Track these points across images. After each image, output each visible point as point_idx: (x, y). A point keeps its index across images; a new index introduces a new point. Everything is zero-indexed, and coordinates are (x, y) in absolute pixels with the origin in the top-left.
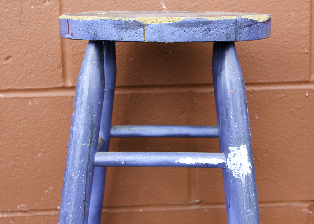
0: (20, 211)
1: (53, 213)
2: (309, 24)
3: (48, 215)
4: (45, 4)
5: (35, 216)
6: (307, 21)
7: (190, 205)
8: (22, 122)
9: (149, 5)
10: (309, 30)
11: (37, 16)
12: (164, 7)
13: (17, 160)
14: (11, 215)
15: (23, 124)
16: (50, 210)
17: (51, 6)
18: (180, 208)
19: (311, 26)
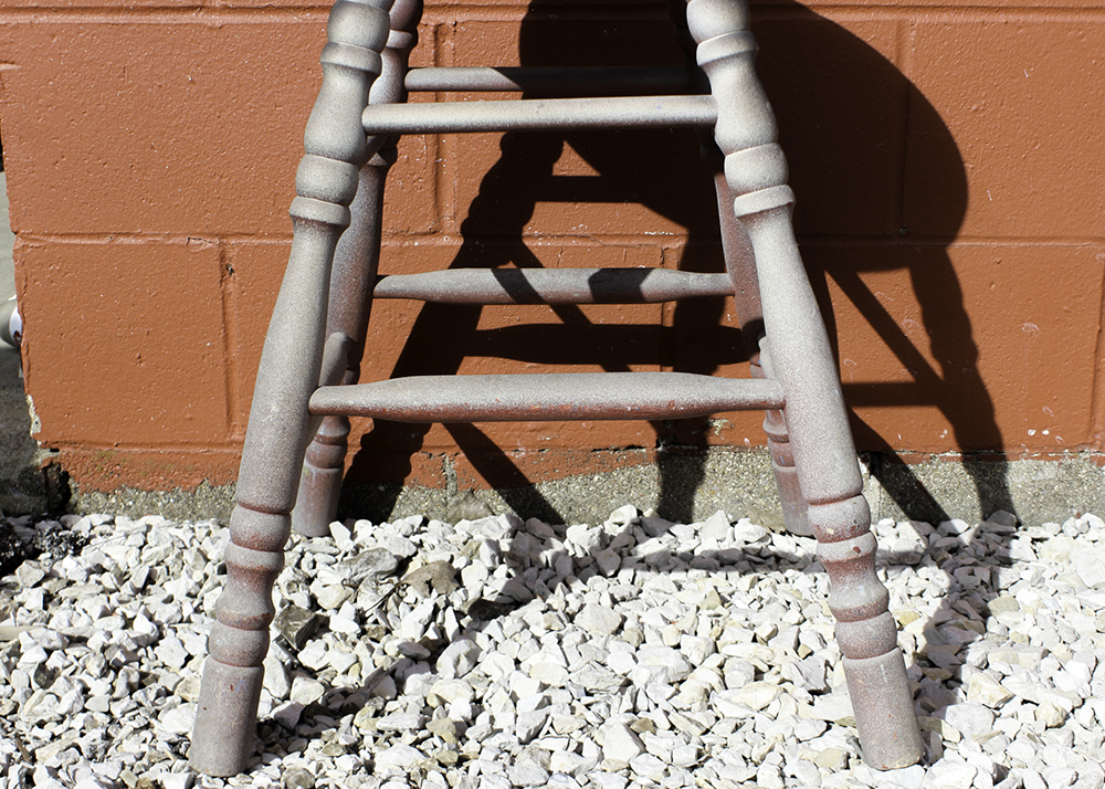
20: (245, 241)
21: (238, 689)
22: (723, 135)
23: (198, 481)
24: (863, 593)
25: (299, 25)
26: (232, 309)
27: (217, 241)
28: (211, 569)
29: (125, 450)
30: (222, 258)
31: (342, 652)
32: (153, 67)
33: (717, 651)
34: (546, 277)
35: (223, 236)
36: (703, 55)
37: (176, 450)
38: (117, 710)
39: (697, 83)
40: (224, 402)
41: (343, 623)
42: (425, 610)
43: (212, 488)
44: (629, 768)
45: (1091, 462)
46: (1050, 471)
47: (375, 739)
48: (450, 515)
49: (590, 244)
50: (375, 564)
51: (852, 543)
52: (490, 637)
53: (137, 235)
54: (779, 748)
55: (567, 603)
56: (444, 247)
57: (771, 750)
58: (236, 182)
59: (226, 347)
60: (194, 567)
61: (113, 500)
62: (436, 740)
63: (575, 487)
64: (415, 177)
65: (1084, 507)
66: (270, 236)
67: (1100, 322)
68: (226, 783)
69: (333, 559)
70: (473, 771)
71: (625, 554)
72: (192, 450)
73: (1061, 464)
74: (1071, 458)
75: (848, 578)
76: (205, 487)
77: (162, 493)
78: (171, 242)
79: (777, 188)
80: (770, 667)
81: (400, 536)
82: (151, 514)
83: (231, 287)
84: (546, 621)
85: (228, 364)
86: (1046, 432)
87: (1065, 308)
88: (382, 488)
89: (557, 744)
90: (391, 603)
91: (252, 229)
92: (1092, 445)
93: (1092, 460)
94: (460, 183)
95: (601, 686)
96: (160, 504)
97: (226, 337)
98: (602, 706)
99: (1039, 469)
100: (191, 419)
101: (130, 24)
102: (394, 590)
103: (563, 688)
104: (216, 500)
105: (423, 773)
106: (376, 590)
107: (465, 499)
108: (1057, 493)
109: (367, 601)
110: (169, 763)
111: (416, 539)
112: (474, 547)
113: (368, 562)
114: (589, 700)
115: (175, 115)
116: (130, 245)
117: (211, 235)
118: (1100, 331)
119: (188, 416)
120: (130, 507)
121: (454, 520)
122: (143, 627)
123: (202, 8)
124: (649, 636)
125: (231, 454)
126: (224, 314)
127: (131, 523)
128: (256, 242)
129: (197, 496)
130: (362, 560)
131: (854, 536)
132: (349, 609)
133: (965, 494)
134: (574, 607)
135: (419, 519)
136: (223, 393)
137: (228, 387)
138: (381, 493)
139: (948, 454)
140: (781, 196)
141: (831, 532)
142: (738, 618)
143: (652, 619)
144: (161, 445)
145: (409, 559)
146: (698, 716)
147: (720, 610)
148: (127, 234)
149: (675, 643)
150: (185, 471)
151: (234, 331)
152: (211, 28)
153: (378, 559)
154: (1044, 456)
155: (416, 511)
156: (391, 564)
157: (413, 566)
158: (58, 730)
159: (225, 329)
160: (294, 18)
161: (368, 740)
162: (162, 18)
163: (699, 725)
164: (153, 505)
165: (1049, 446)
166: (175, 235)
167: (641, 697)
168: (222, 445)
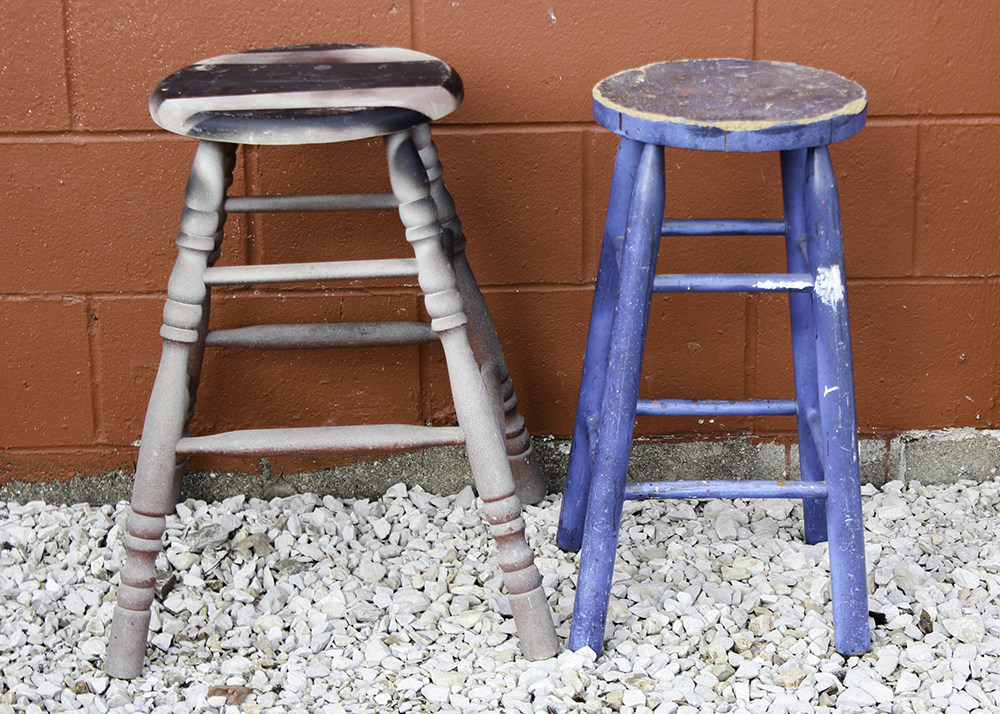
0: (353, 289)
1: (397, 292)
2: (752, 42)
3: (391, 295)
4: (392, 12)
5: (374, 295)
6: (749, 38)
7: (586, 284)
8: (357, 170)
9: (532, 14)
10: (751, 49)
11: (379, 28)
12: (553, 17)
13: (349, 221)
14: (341, 294)
15: (360, 172)
16: (394, 288)
17: (398, 14)
18: (572, 289)
19: (754, 44)
20: (105, 297)
21: (136, 624)
22: (424, 282)
23: (72, 474)
24: (516, 555)
25: (142, 143)
26: (97, 347)
27: (84, 298)
28: (94, 544)
29: (14, 452)
30: (88, 309)
31: (194, 600)
32: (33, 174)
33: (449, 592)
34: (329, 331)
35: (87, 294)
36: (410, 236)
37: (54, 452)
38: (49, 643)
39: (406, 251)
40: (91, 414)
41: (192, 579)
42: (249, 569)
43: (82, 479)
44: (381, 666)
45: (748, 442)
46: (717, 450)
47: (221, 654)
48: (266, 494)
49: (364, 294)
50: (212, 537)
51: (508, 525)
52: (295, 586)
53: (23, 295)
54: (475, 650)
55: (349, 560)
56: (255, 299)
57: (471, 652)
58: (98, 255)
59: (92, 375)
60: (80, 542)
61: (5, 490)
62: (260, 653)
63: (359, 471)
64: (232, 249)
65: (745, 475)
66: (124, 293)
67: (746, 341)
68: (130, 682)
69: (180, 533)
70: (283, 670)
71: (396, 522)
72: (67, 451)
73: (725, 444)
74: (732, 439)
75: (507, 546)
76: (77, 479)
77: (43, 484)
78: (48, 299)
79: (454, 316)
80: (482, 601)
81: (229, 513)
82: (34, 500)
83: (95, 331)
84: (333, 574)
85: (94, 386)
86: (712, 421)
87: (719, 331)
88: (213, 475)
89: (337, 653)
90: (225, 564)
91: (110, 289)
92: (747, 429)
93: (748, 441)
94: (266, 252)
95: (367, 616)
96: (42, 492)
97: (92, 368)
98: (367, 629)
99: (709, 448)
100: (66, 428)
101: (15, 144)
102: (227, 555)
103: (343, 618)
104: (86, 488)
105: (253, 673)
106: (214, 556)
107: (277, 482)
108: (724, 465)
109: (209, 564)
110: (92, 673)
111: (240, 515)
112: (284, 521)
113: (207, 535)
114: (359, 625)
115: (51, 208)
116: (17, 302)
117: (79, 293)
118: (746, 347)
119: (64, 426)
120: (18, 495)
121: (269, 499)
122: (52, 587)
123: (69, 132)
124: (405, 581)
125: (96, 453)
126: (90, 350)
127: (21, 507)
128: (114, 298)
129: (71, 485)
130: (203, 533)
131: (509, 521)
132: (195, 569)
133: (655, 468)
134: (354, 563)
135: (242, 497)
136: (90, 408)
137: (94, 404)
138: (212, 480)
139: (640, 439)
140: (459, 320)
141: (495, 519)
142: (468, 567)
143: (407, 569)
144: (43, 448)
145: (237, 530)
146: (428, 633)
147: (456, 562)
148: (15, 294)
149: (420, 587)
150: (62, 466)
151: (99, 362)
152: (77, 146)
153: (214, 532)
154: (712, 439)
155: (240, 492)
156: (223, 535)
157: (241, 536)
158: (13, 657)
159: (92, 361)
160: (139, 138)
161: (217, 655)
162: (40, 140)
163: (428, 638)
164: (36, 493)
165: (715, 432)
166: (52, 294)
167: (393, 623)
168: (90, 446)
